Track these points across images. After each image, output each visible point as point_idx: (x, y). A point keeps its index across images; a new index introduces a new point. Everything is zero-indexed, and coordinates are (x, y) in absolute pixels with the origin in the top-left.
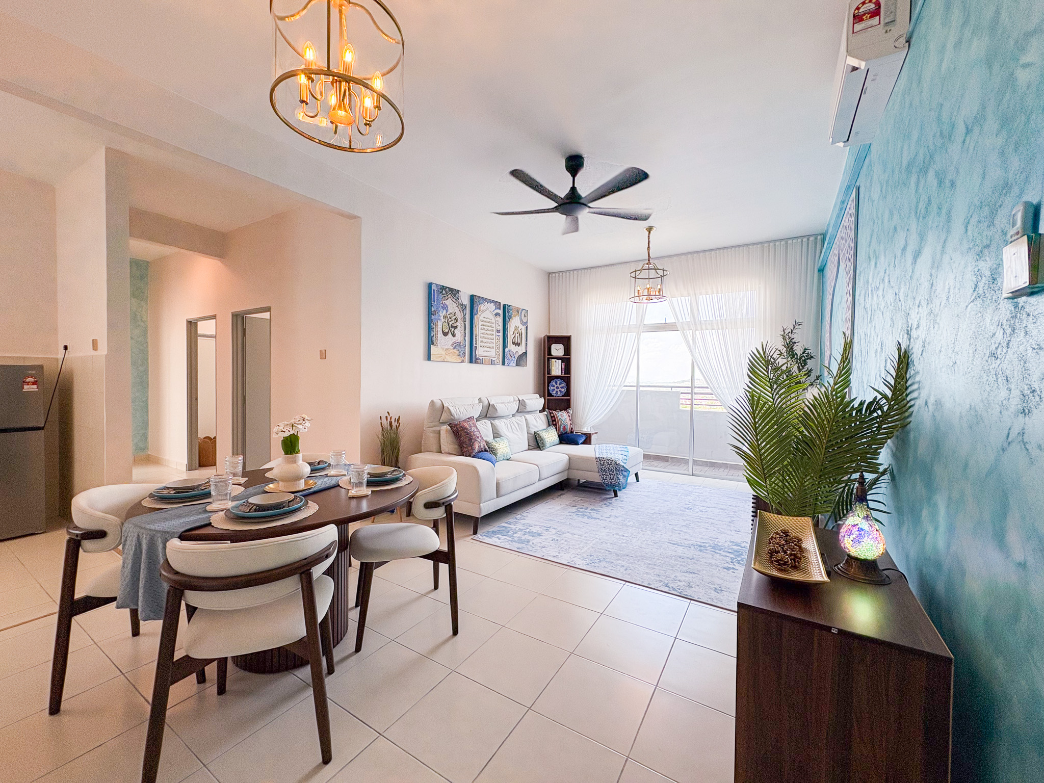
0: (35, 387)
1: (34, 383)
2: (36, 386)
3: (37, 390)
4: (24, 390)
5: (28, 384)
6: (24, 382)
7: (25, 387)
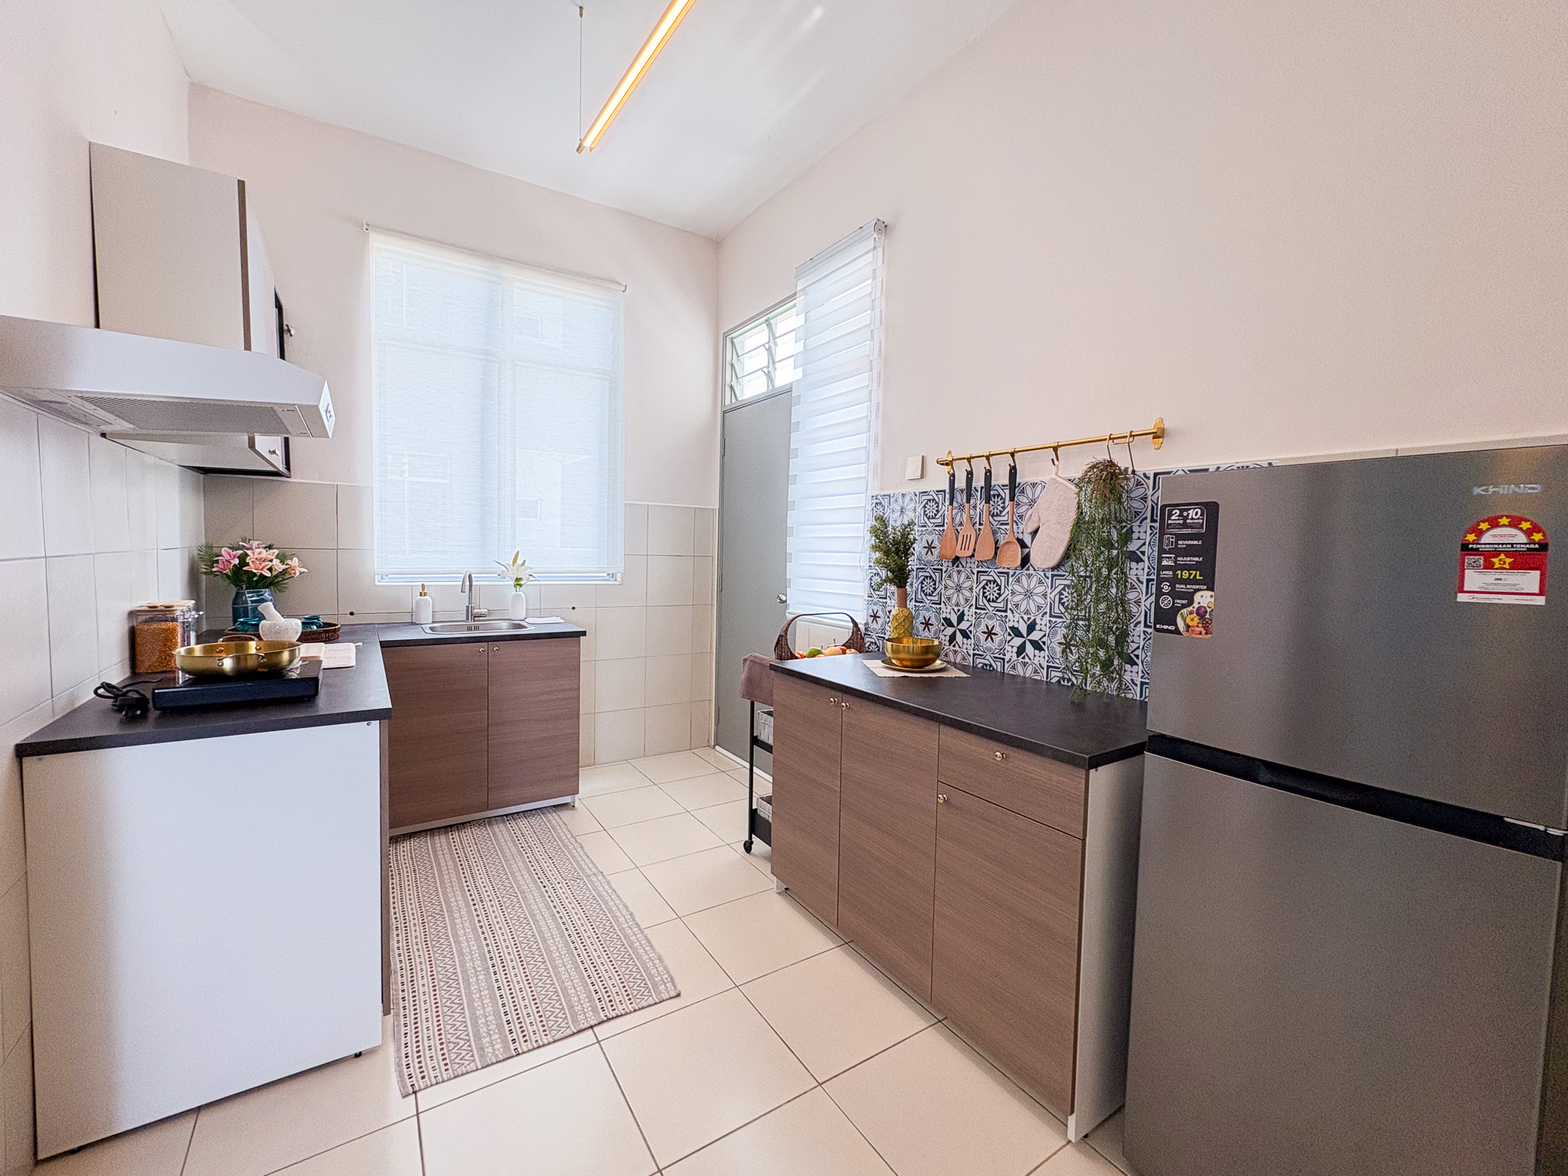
0: (1530, 580)
1: (1522, 560)
2: (1536, 575)
3: (1541, 601)
4: (1462, 598)
5: (1489, 566)
6: (1465, 548)
7: (1474, 579)
